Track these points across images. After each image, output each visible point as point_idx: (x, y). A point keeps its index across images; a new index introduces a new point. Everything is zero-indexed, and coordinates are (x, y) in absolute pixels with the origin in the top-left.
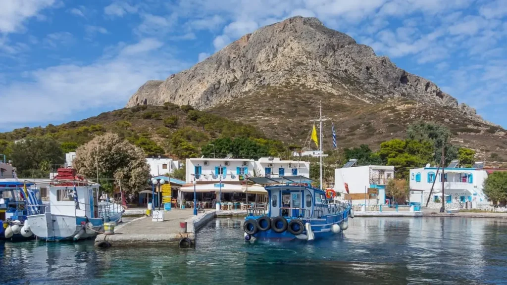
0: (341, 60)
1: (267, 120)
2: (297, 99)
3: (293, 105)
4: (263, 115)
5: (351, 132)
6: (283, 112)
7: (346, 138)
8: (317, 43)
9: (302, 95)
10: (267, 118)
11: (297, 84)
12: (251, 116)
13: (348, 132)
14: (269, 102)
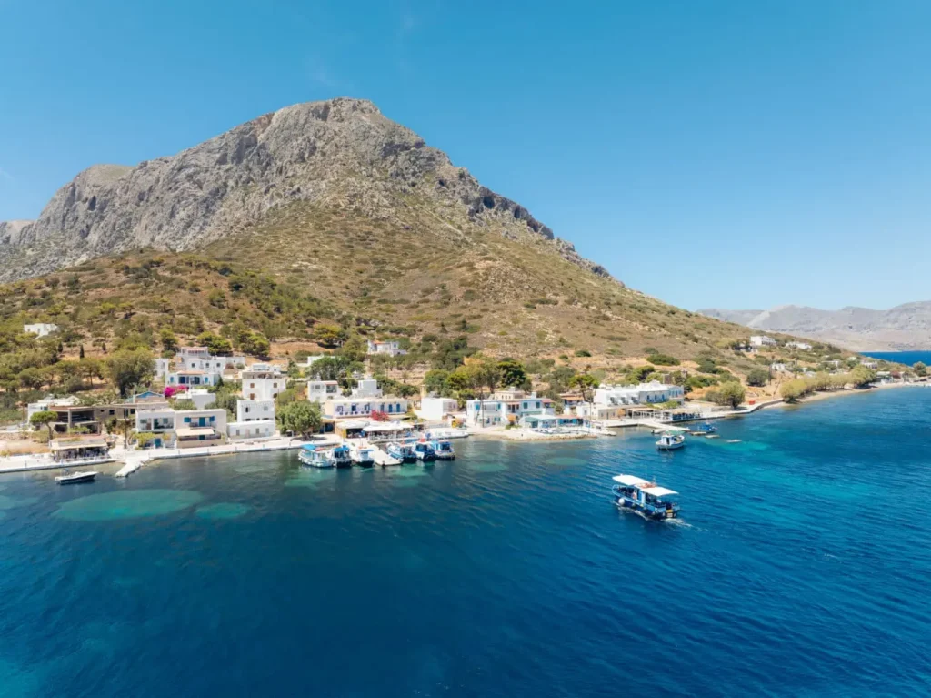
0: (407, 169)
1: (317, 271)
2: (351, 235)
3: (347, 244)
4: (310, 261)
5: (424, 296)
6: (336, 257)
7: (417, 306)
8: (372, 142)
9: (357, 228)
10: (315, 267)
11: (350, 208)
12: (293, 262)
13: (420, 296)
14: (313, 237)
